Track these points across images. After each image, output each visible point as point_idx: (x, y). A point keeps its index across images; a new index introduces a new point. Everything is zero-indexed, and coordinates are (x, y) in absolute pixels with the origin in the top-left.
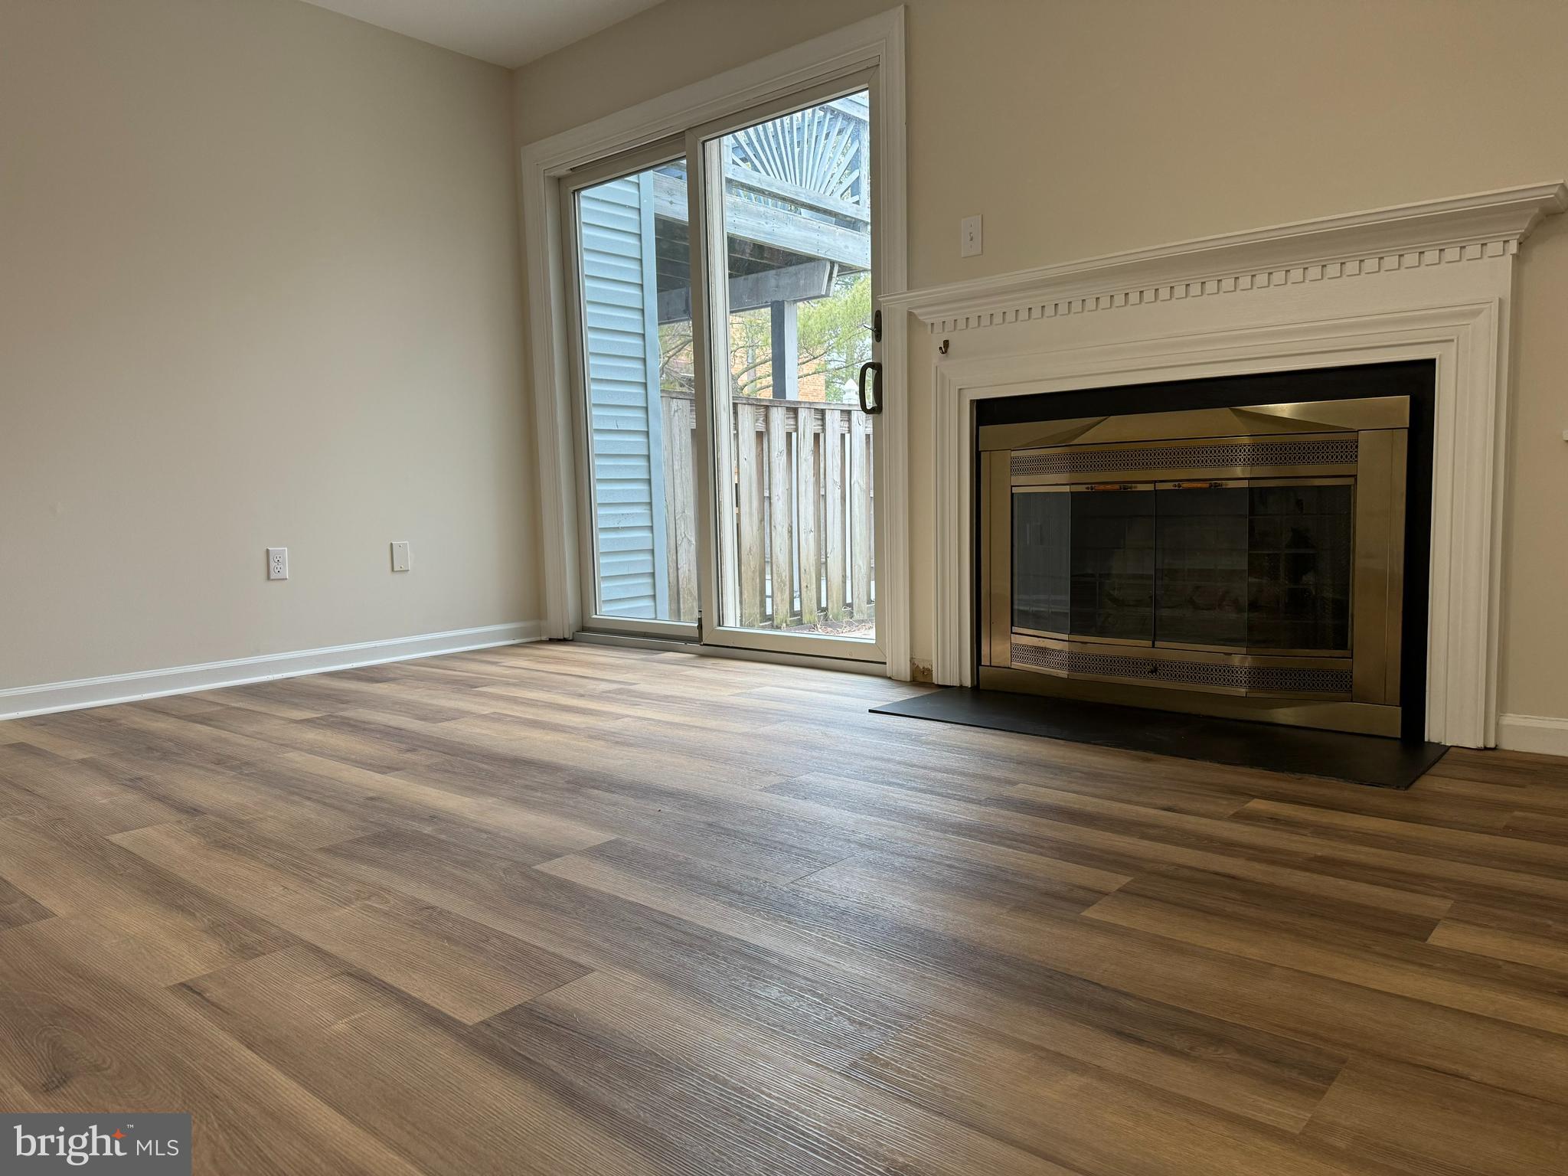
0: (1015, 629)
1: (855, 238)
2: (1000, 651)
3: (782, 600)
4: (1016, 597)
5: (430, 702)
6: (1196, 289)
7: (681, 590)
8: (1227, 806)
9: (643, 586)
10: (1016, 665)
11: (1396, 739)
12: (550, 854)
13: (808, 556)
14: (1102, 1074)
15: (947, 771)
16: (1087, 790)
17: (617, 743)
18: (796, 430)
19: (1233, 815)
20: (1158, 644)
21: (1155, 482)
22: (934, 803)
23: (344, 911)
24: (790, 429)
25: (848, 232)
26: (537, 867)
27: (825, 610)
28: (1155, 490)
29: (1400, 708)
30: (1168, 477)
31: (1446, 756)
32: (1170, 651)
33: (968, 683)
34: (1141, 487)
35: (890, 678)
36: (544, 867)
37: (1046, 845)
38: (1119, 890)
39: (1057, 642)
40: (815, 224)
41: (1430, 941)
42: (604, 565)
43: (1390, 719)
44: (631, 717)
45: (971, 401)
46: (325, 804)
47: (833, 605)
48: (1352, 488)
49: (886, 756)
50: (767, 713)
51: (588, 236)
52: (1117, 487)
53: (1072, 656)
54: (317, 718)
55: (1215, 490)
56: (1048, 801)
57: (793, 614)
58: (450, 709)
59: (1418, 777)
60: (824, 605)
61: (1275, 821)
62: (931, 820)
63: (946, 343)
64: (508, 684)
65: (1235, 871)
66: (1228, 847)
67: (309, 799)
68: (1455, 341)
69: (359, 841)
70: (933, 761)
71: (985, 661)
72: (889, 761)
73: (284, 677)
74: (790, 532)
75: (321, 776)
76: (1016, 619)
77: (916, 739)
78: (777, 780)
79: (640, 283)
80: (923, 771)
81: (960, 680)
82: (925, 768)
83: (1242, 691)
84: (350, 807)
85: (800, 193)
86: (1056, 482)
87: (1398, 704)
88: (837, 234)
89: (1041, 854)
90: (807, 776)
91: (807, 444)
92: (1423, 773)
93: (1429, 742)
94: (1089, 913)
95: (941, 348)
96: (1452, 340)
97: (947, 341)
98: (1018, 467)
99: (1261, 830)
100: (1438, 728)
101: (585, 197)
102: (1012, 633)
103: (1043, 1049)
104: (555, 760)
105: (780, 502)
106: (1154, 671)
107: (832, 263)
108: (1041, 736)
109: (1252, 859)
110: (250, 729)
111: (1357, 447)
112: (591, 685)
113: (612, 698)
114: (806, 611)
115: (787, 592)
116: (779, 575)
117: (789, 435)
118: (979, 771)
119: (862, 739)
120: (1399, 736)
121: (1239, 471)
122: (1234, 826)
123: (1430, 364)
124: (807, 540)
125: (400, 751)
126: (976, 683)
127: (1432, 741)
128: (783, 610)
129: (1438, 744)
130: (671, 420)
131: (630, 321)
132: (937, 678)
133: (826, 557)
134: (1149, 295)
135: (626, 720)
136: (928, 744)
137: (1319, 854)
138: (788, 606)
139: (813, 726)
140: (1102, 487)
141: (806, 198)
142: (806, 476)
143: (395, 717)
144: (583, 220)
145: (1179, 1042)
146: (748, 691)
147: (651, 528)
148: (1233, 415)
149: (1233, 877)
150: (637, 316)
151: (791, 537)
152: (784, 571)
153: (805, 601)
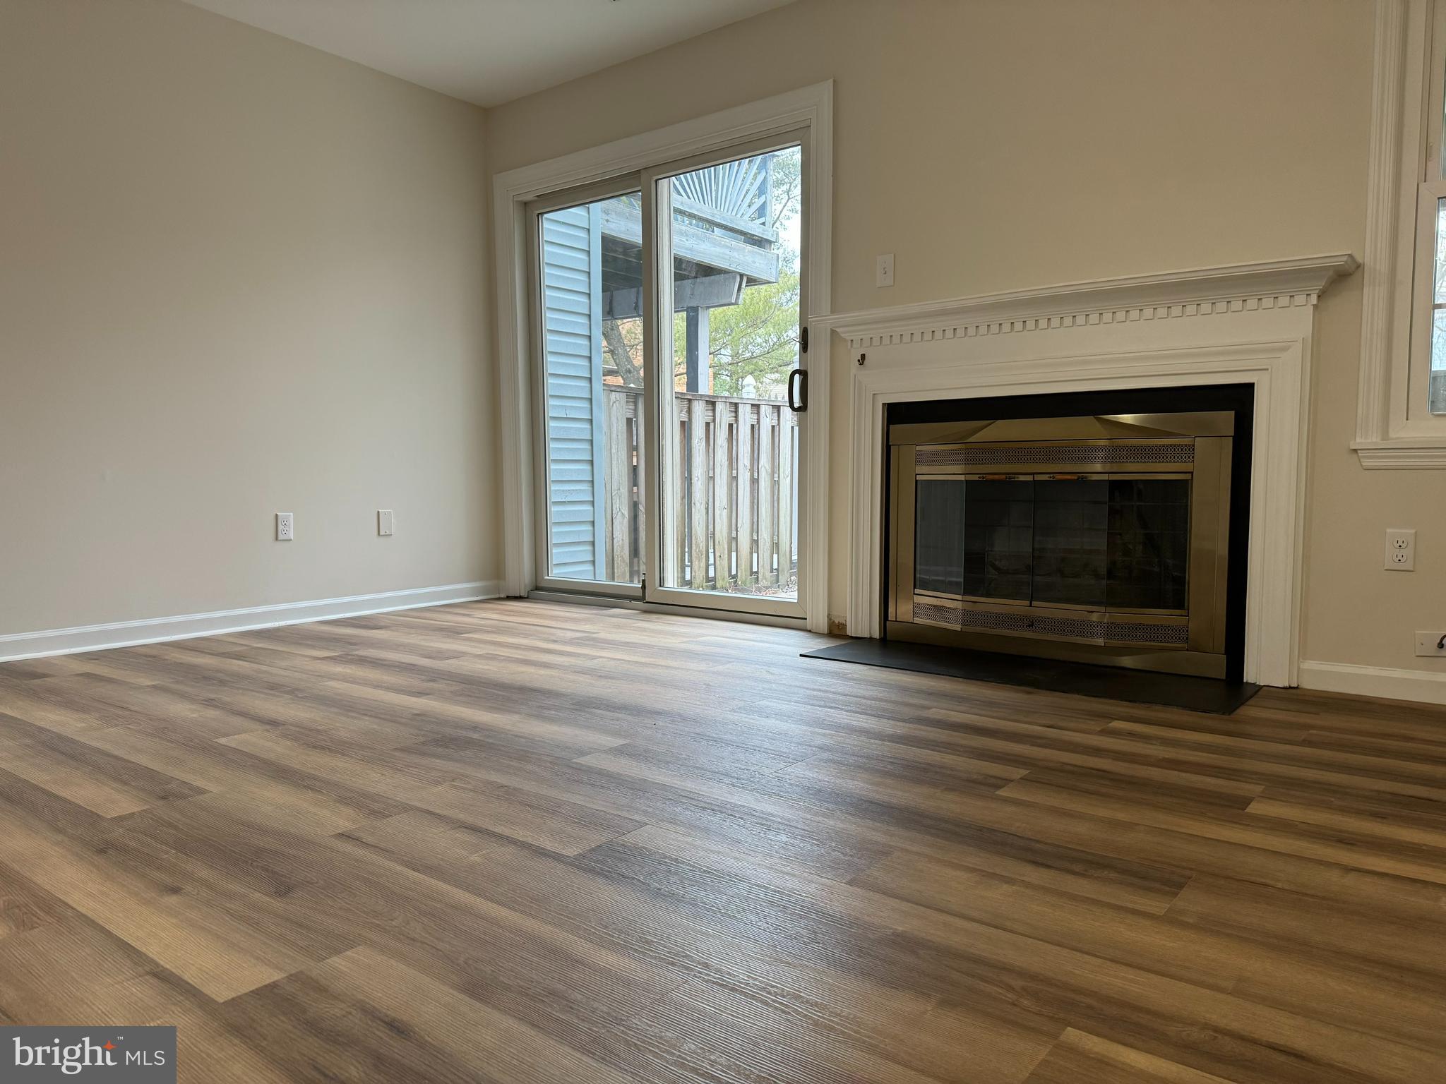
0: (917, 591)
1: (761, 255)
2: (903, 610)
3: (700, 567)
4: (918, 567)
5: (427, 644)
6: (1068, 321)
7: (616, 557)
8: (1095, 725)
9: (584, 553)
10: (918, 620)
11: (1222, 680)
12: (582, 753)
13: (721, 529)
14: (1027, 885)
15: (874, 699)
16: (983, 712)
17: (600, 676)
18: (714, 421)
19: (1099, 731)
20: (1034, 603)
21: (1033, 474)
22: (869, 721)
23: (439, 789)
24: (709, 419)
25: (756, 249)
26: (574, 760)
27: (735, 577)
28: (1034, 480)
29: (1225, 656)
30: (1045, 470)
31: (1260, 693)
32: (1043, 609)
33: (876, 635)
34: (1022, 478)
35: (810, 631)
36: (579, 760)
37: (962, 749)
38: (1021, 779)
39: (953, 602)
40: (728, 241)
41: (1248, 810)
42: (556, 534)
43: (1217, 666)
44: (605, 658)
45: (883, 404)
46: (380, 718)
47: (742, 573)
48: (1190, 481)
49: (824, 688)
50: (714, 656)
51: (549, 253)
52: (1004, 477)
53: (965, 613)
54: (338, 656)
55: (1082, 482)
56: (958, 720)
57: (708, 579)
58: (448, 650)
59: (1237, 708)
60: (734, 572)
61: (1132, 735)
62: (871, 733)
63: (863, 356)
64: (488, 632)
65: (1105, 767)
66: (1098, 752)
67: (366, 715)
68: (1270, 370)
69: (423, 743)
70: (861, 692)
71: (891, 616)
72: (826, 691)
73: (288, 624)
74: (707, 509)
75: (367, 699)
76: (918, 583)
77: (843, 676)
78: (741, 704)
79: (588, 292)
80: (856, 699)
81: (870, 633)
82: (856, 697)
83: (1100, 642)
84: (404, 720)
85: (716, 214)
86: (953, 472)
87: (1223, 652)
88: (747, 251)
89: (958, 755)
90: (764, 702)
91: (722, 434)
92: (1243, 704)
93: (1247, 683)
94: (1002, 793)
95: (859, 360)
96: (1267, 369)
97: (864, 355)
98: (922, 459)
99: (1123, 741)
100: (1252, 674)
101: (546, 218)
102: (914, 594)
103: (982, 871)
104: (555, 688)
105: (700, 483)
106: (1031, 625)
107: (742, 276)
108: (943, 675)
109: (1115, 759)
110: (284, 664)
111: (1193, 450)
112: (560, 633)
113: (581, 643)
114: (719, 577)
115: (704, 560)
116: (697, 546)
117: (708, 424)
118: (900, 700)
119: (800, 676)
120: (1224, 677)
121: (1098, 467)
122: (1102, 738)
123: (1251, 386)
124: (721, 515)
125: (423, 681)
126: (883, 636)
127: (1249, 681)
128: (700, 575)
129: (1254, 684)
130: (609, 410)
131: (580, 323)
132: (850, 631)
133: (737, 531)
134: (1031, 325)
135: (601, 660)
136: (854, 680)
137: (1167, 757)
138: (704, 573)
139: (757, 666)
140: (991, 477)
141: (720, 219)
142: (721, 461)
143: (405, 656)
144: (545, 239)
145: (1077, 867)
146: (695, 640)
147: (593, 503)
148: (1097, 422)
149: (1104, 771)
150: (584, 320)
151: (707, 513)
152: (702, 542)
153: (718, 570)
